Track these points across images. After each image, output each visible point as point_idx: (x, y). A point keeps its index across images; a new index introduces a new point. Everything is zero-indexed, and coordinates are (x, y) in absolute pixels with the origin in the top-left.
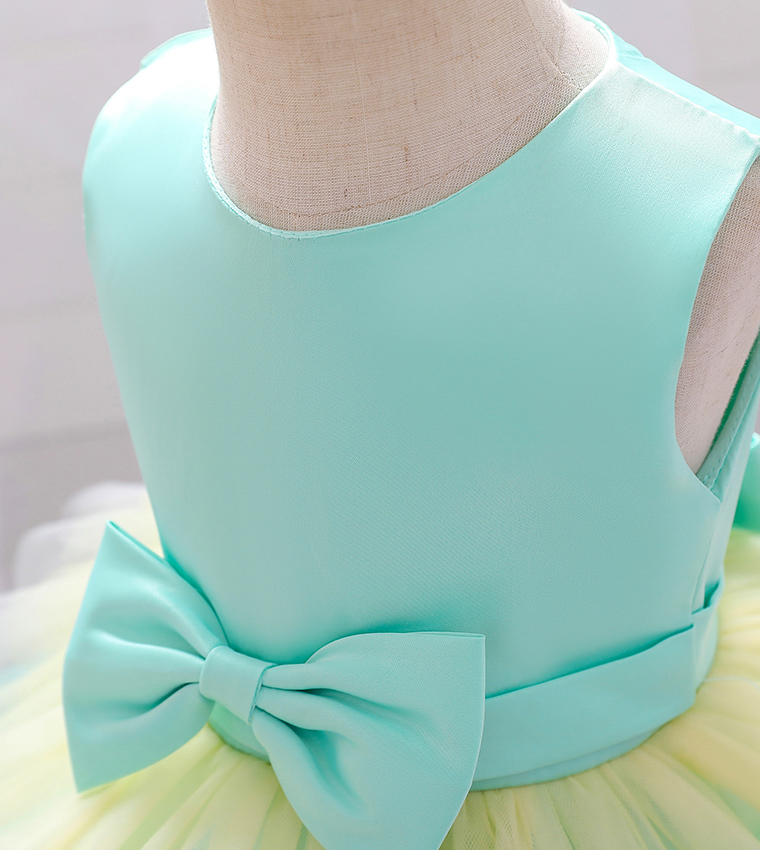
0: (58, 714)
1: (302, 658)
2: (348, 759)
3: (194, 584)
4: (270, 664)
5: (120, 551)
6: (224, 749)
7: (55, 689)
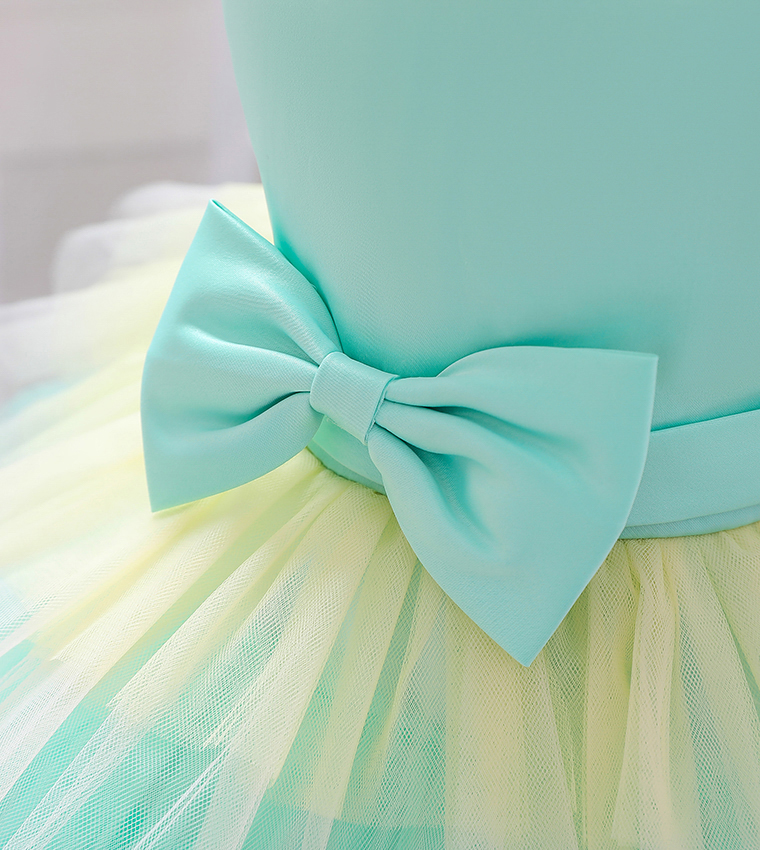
0: (134, 423)
1: (432, 371)
2: (481, 490)
3: (312, 280)
4: (397, 376)
5: (223, 235)
6: (323, 474)
7: (132, 392)
